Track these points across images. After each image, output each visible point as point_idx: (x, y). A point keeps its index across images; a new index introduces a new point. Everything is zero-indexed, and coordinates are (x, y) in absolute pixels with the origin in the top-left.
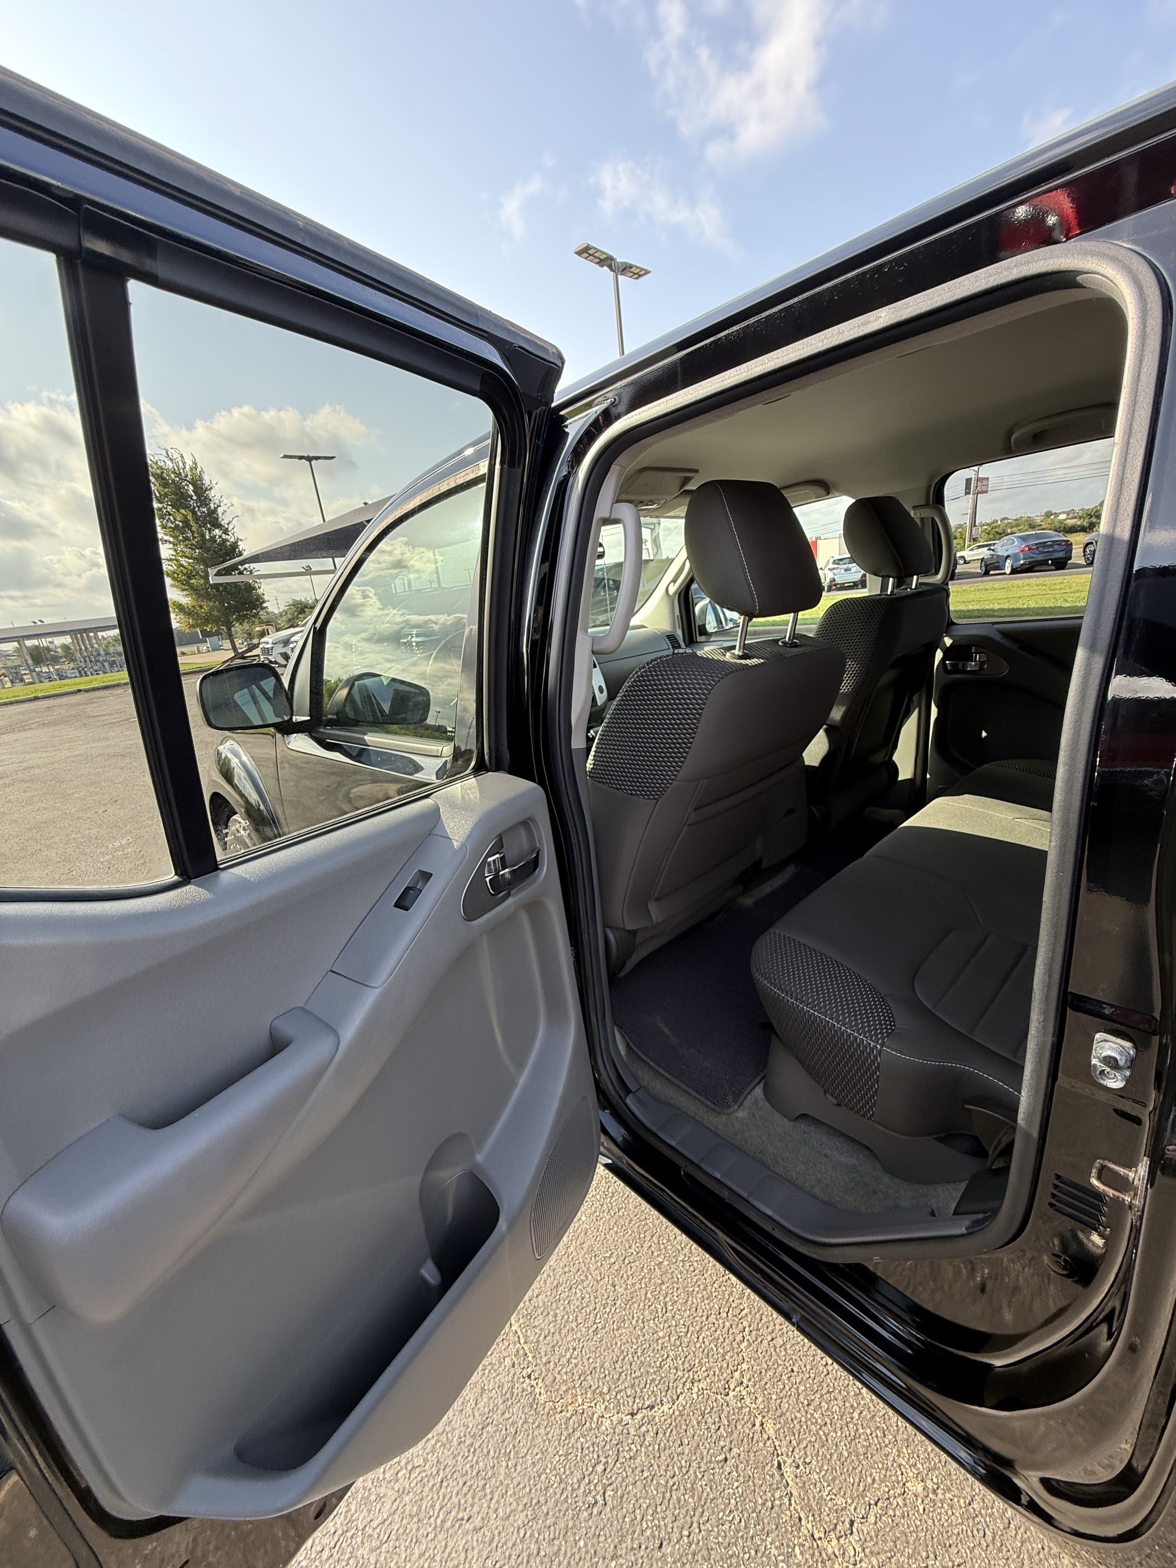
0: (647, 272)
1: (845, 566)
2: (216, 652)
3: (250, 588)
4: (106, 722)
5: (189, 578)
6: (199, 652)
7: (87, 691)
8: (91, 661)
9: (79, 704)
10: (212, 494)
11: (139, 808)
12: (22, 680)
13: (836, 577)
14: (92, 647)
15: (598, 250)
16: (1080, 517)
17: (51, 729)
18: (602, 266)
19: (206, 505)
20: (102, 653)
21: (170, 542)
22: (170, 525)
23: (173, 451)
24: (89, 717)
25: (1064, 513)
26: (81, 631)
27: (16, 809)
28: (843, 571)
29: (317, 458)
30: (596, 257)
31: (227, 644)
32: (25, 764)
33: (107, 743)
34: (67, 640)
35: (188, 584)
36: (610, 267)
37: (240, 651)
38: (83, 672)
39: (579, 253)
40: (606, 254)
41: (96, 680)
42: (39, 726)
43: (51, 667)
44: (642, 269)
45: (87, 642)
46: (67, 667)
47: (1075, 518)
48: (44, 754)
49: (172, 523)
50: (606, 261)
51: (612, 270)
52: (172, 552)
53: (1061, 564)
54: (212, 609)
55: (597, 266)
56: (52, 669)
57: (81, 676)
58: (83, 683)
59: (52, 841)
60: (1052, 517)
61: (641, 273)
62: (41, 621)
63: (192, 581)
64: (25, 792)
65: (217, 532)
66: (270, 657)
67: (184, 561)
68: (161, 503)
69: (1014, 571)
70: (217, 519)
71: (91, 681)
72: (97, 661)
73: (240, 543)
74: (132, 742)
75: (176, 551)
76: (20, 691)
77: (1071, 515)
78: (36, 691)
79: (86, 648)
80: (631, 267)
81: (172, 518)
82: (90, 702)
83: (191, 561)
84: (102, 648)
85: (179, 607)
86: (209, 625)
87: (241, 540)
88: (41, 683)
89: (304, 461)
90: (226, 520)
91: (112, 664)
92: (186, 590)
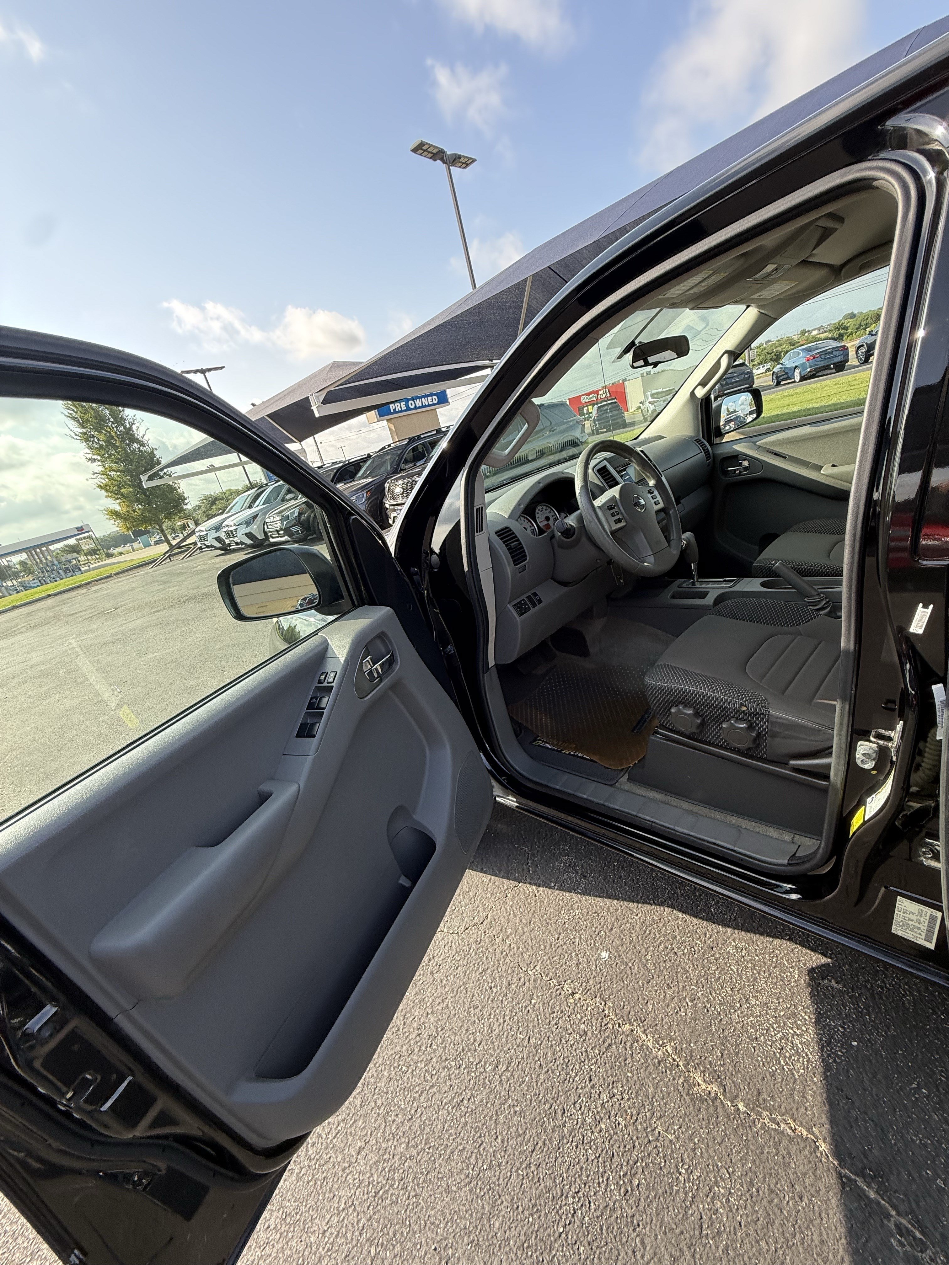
0: (474, 161)
2: (148, 548)
3: (172, 489)
4: (84, 617)
5: (121, 487)
6: (133, 550)
7: (55, 595)
8: (47, 571)
9: (54, 607)
11: (150, 685)
14: (46, 559)
15: (430, 146)
16: (830, 331)
17: (39, 630)
18: (435, 160)
20: (56, 562)
21: (98, 460)
22: (96, 445)
24: (69, 615)
25: (815, 329)
26: (34, 548)
27: (39, 702)
29: (210, 370)
30: (429, 152)
31: (160, 539)
32: (29, 663)
33: (94, 635)
34: (24, 556)
35: (120, 492)
36: (442, 159)
37: (174, 543)
38: (42, 581)
39: (415, 150)
40: (438, 148)
41: (59, 585)
42: (27, 629)
43: (14, 581)
44: (469, 158)
45: (41, 556)
46: (28, 579)
47: (825, 332)
48: (42, 652)
49: (97, 443)
50: (438, 155)
51: (444, 162)
52: (101, 468)
53: (840, 367)
54: (143, 510)
55: (431, 161)
56: (15, 583)
57: (42, 585)
58: (51, 588)
59: (84, 726)
60: (807, 334)
61: (468, 162)
63: (122, 490)
64: (40, 686)
65: (136, 445)
66: (206, 543)
67: (114, 475)
68: (84, 428)
69: (803, 379)
70: (133, 435)
71: (56, 586)
72: (53, 570)
73: (155, 452)
74: (115, 630)
75: (104, 467)
77: (821, 331)
78: (13, 601)
79: (41, 561)
80: (460, 157)
81: (96, 440)
82: (63, 603)
83: (118, 473)
84: (54, 559)
85: (116, 515)
86: (143, 524)
87: (156, 449)
88: (11, 595)
89: (199, 374)
90: (141, 435)
91: (66, 570)
92: (119, 498)
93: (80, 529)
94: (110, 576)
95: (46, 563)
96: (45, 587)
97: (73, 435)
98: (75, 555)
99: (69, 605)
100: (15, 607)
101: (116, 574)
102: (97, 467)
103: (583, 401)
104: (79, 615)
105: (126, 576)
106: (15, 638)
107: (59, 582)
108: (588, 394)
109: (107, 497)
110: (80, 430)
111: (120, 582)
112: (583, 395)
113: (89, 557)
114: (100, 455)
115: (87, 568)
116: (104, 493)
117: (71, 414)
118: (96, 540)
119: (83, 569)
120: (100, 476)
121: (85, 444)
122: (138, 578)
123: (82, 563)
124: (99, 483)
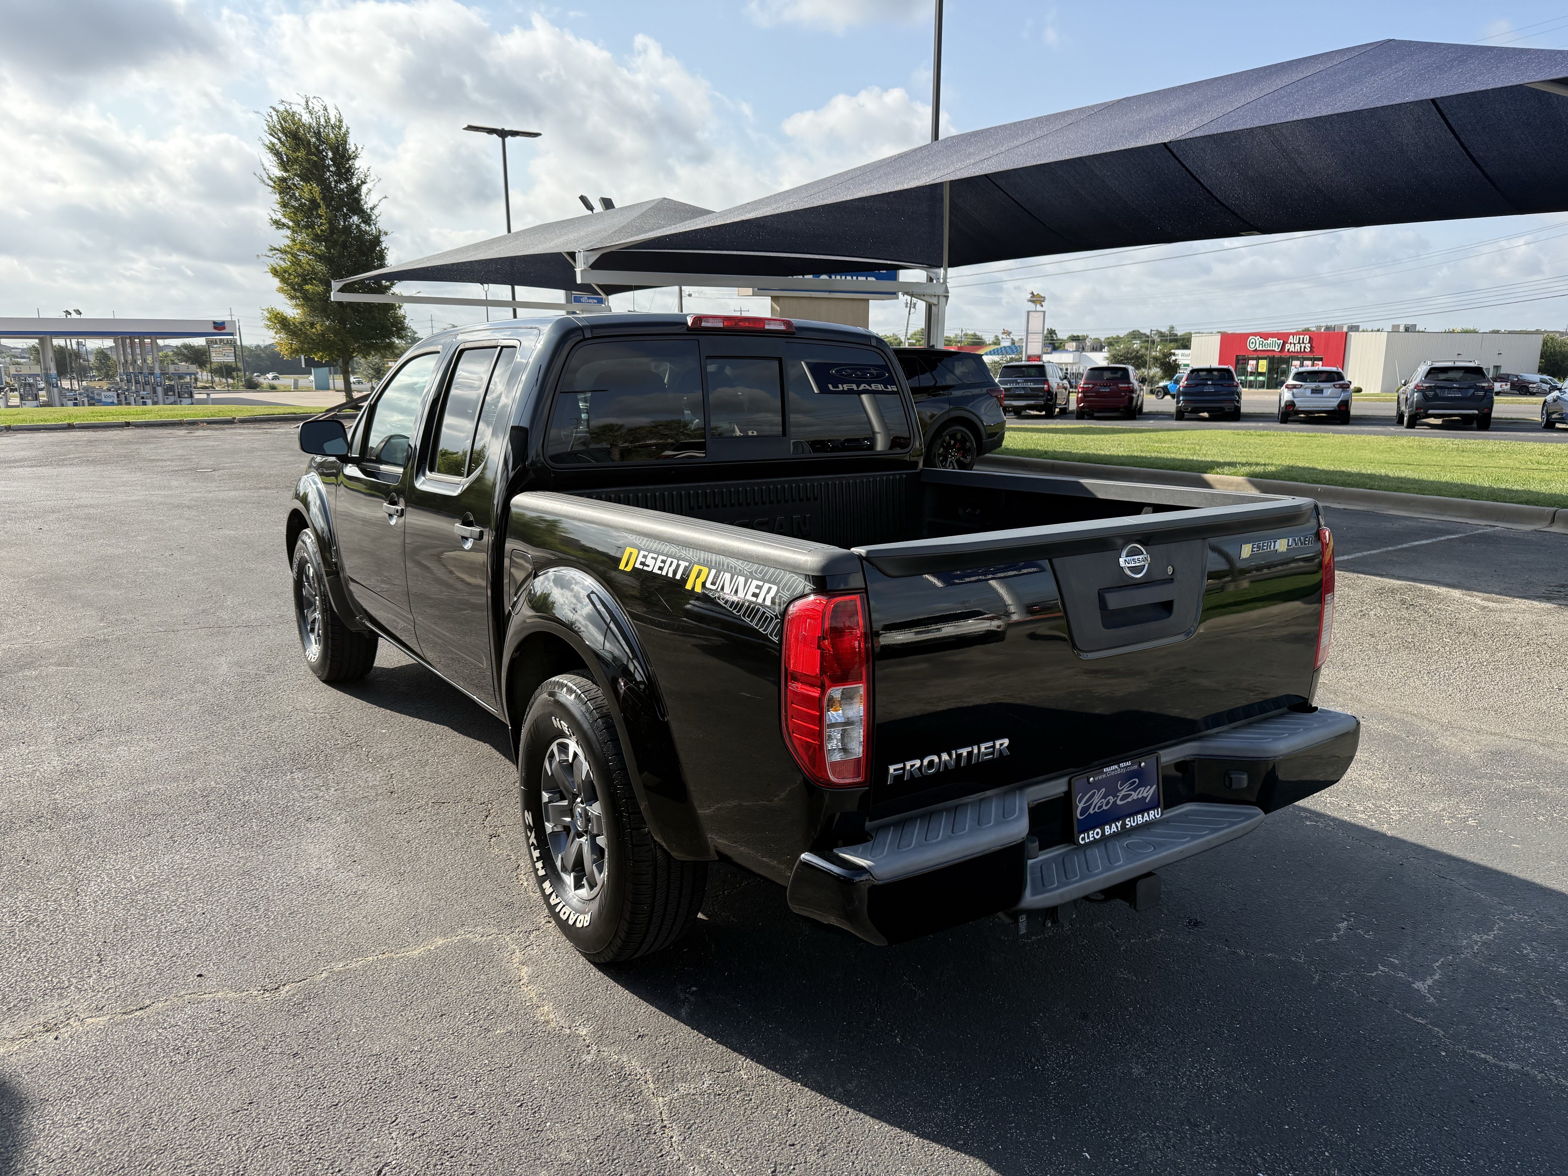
1: (1313, 385)
2: (321, 393)
5: (305, 281)
6: (294, 388)
7: (138, 426)
8: (137, 382)
9: (129, 442)
10: (357, 163)
12: (36, 398)
13: (1295, 400)
14: (144, 360)
19: (347, 180)
20: (157, 371)
21: (288, 228)
22: (294, 203)
23: (315, 101)
24: (145, 460)
26: (132, 335)
27: (78, 542)
28: (1308, 392)
29: (515, 134)
31: (339, 382)
32: (76, 502)
33: (170, 493)
34: (108, 343)
35: (301, 290)
37: (356, 395)
38: (122, 397)
41: (150, 412)
42: (82, 462)
43: (76, 382)
45: (138, 351)
46: (100, 385)
48: (96, 495)
49: (296, 201)
52: (288, 242)
54: (328, 328)
56: (77, 387)
57: (120, 403)
58: (133, 412)
62: (78, 312)
63: (307, 287)
65: (355, 219)
67: (303, 257)
68: (286, 171)
70: (358, 201)
71: (144, 413)
72: (147, 383)
73: (382, 238)
74: (199, 495)
75: (294, 240)
76: (31, 413)
78: (70, 416)
79: (134, 361)
81: (297, 195)
82: (145, 441)
83: (312, 257)
84: (157, 366)
85: (282, 322)
86: (319, 350)
87: (386, 234)
88: (62, 405)
89: (495, 136)
90: (370, 205)
91: (168, 390)
92: (298, 298)
93: (219, 326)
94: (231, 422)
95: (141, 368)
96: (124, 408)
97: (265, 177)
98: (193, 368)
99: (152, 446)
100: (70, 427)
101: (243, 421)
102: (282, 238)
103: (1251, 347)
104: (160, 463)
105: (254, 428)
106: (64, 469)
107: (150, 407)
108: (1265, 336)
109: (281, 290)
110: (278, 172)
111: (241, 434)
112: (1255, 334)
113: (217, 379)
114: (294, 222)
115: (204, 396)
116: (276, 282)
117: (273, 144)
118: (240, 351)
119: (196, 396)
120: (280, 255)
121: (277, 196)
122: (269, 436)
123: (199, 384)
124: (275, 266)
